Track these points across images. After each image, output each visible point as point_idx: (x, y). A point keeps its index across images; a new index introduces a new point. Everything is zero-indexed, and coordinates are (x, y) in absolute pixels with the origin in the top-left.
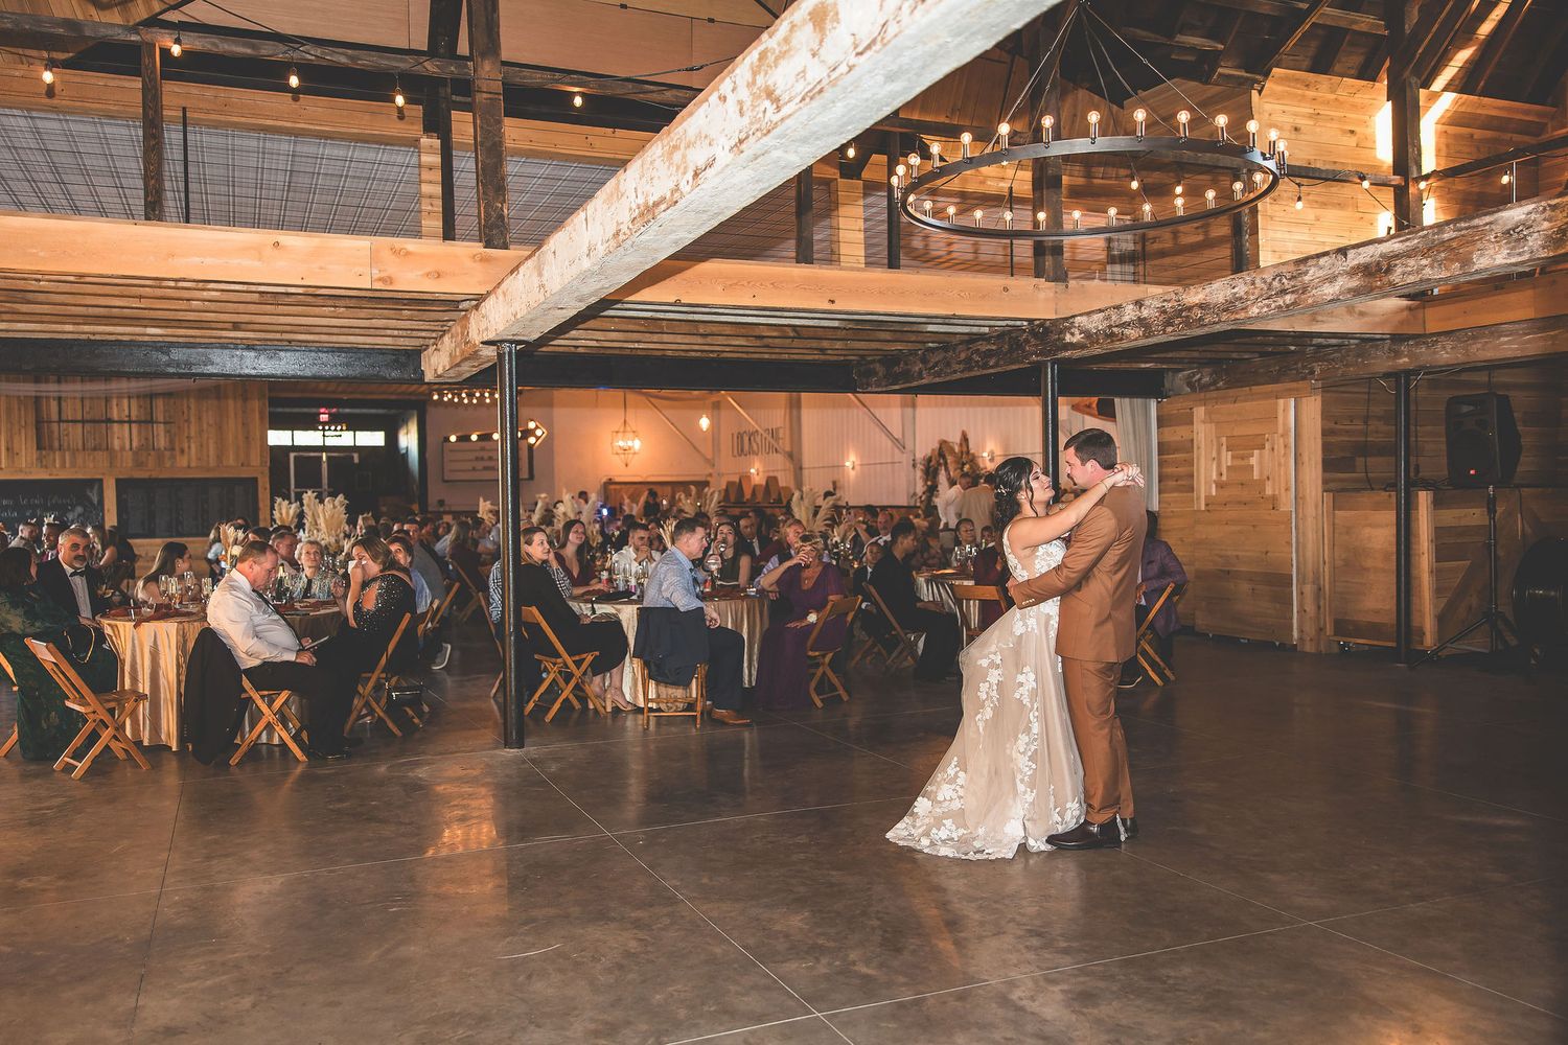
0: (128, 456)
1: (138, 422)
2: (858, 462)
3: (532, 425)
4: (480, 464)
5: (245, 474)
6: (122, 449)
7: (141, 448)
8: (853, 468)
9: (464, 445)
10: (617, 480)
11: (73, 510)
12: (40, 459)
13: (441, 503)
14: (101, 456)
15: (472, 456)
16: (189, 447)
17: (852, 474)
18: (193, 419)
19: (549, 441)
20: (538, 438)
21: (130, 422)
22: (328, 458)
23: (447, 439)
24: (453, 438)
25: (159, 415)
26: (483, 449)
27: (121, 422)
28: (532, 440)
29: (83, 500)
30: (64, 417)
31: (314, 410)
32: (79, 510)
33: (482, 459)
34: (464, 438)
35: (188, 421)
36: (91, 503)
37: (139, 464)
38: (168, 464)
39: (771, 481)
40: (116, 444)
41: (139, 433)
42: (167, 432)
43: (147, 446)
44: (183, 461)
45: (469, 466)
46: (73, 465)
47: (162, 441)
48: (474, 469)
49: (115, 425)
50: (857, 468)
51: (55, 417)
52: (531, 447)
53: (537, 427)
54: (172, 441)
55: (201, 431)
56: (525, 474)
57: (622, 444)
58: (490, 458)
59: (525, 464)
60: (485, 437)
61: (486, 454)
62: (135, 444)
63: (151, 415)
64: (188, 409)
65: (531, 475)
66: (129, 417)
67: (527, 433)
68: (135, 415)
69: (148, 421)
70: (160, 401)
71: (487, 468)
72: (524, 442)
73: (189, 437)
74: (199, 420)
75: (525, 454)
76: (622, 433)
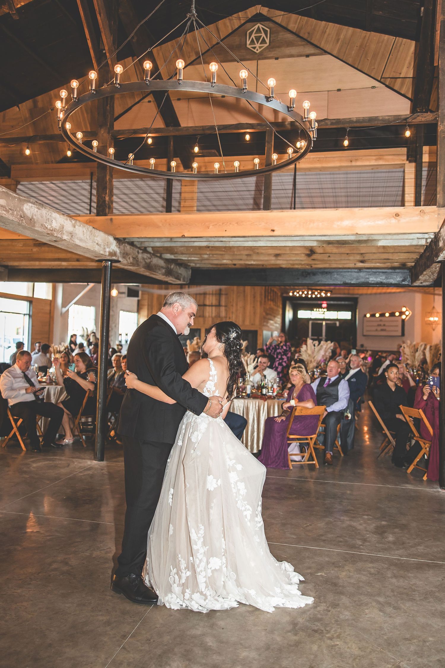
0: (210, 319)
1: (216, 306)
3: (404, 309)
4: (379, 328)
5: (253, 328)
6: (209, 317)
7: (216, 317)
9: (373, 319)
13: (362, 346)
14: (201, 320)
15: (376, 324)
16: (232, 316)
18: (234, 305)
19: (412, 317)
20: (407, 316)
21: (212, 306)
22: (326, 324)
23: (365, 316)
24: (368, 315)
25: (223, 303)
26: (381, 321)
27: (209, 306)
28: (404, 317)
31: (319, 302)
33: (380, 325)
34: (373, 315)
35: (232, 306)
40: (207, 314)
41: (215, 311)
42: (226, 310)
43: (218, 316)
45: (374, 328)
47: (223, 312)
48: (377, 330)
49: (207, 308)
52: (403, 321)
53: (407, 310)
54: (226, 314)
55: (237, 310)
56: (399, 333)
57: (431, 319)
58: (384, 325)
59: (400, 329)
60: (382, 315)
61: (382, 323)
62: (214, 315)
63: (219, 302)
64: (233, 300)
65: (403, 334)
66: (212, 303)
67: (402, 313)
68: (214, 302)
69: (219, 305)
70: (223, 298)
71: (382, 330)
72: (399, 317)
73: (232, 313)
74: (237, 305)
75: (400, 324)
76: (431, 313)
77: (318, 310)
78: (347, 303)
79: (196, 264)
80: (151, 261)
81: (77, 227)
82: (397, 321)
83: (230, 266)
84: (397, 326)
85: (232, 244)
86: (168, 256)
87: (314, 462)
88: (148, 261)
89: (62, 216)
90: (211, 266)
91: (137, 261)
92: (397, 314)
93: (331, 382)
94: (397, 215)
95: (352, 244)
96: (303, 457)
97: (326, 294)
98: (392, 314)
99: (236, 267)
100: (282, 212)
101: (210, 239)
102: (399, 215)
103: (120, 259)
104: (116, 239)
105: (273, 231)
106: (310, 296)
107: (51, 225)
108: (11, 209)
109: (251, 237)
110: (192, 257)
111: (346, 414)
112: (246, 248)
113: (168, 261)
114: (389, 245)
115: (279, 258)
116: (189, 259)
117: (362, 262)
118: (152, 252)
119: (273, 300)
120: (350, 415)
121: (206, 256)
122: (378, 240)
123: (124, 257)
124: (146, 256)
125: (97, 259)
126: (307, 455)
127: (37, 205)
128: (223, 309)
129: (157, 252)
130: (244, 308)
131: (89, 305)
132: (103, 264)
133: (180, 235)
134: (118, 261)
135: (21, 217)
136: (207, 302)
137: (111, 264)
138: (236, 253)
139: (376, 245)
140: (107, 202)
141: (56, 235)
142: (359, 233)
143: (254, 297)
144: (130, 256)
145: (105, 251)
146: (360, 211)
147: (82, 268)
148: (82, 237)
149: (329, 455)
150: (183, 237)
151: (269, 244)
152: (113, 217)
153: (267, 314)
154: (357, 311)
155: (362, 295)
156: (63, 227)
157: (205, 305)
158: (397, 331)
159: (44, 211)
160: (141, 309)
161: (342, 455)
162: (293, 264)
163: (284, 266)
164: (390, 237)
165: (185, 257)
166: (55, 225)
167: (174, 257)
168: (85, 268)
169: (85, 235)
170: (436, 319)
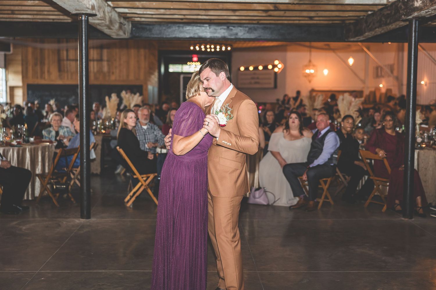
1: (97, 60)
2: (428, 82)
3: (276, 62)
4: (253, 81)
5: (138, 83)
8: (426, 85)
9: (247, 72)
10: (317, 89)
12: (59, 76)
15: (250, 77)
16: (116, 72)
17: (425, 88)
18: (117, 59)
19: (284, 70)
20: (279, 69)
21: (94, 60)
23: (240, 69)
24: (242, 69)
25: (105, 58)
26: (254, 74)
28: (276, 70)
29: (75, 93)
30: (69, 58)
31: (190, 56)
33: (254, 78)
34: (247, 69)
35: (115, 60)
37: (96, 79)
38: (107, 79)
39: (389, 90)
41: (97, 65)
42: (108, 65)
43: (100, 71)
44: (113, 78)
45: (248, 81)
47: (105, 69)
48: (251, 83)
50: (428, 85)
51: (65, 58)
52: (276, 73)
53: (279, 63)
54: (109, 69)
55: (120, 64)
56: (272, 85)
57: (308, 71)
58: (258, 78)
59: (272, 81)
60: (256, 68)
61: (256, 77)
62: (96, 70)
63: (101, 56)
64: (116, 54)
65: (276, 86)
67: (274, 66)
68: (96, 57)
69: (101, 60)
71: (256, 83)
72: (272, 71)
73: (116, 67)
74: (120, 59)
75: (273, 77)
76: (307, 66)
82: (270, 74)
84: (269, 79)
92: (270, 67)
98: (265, 68)
118: (112, 5)
132: (80, 18)
134: (93, 15)
137: (88, 18)
158: (270, 83)
160: (9, 63)
170: (312, 71)
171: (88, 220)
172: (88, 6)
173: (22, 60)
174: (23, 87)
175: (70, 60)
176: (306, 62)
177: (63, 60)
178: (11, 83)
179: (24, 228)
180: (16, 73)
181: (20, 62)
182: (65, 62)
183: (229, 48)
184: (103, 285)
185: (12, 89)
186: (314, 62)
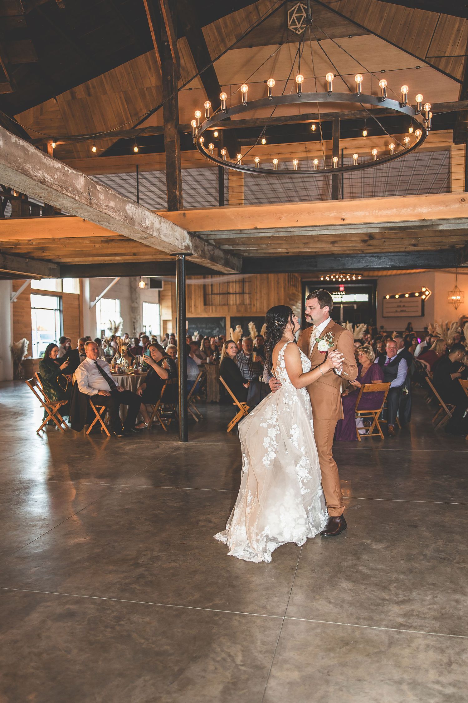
0: (235, 307)
1: (239, 293)
3: (424, 289)
4: (399, 309)
6: (233, 305)
7: (240, 304)
9: (392, 300)
11: (215, 329)
12: (205, 309)
13: (382, 327)
14: (226, 308)
15: (395, 305)
16: (257, 304)
18: (258, 292)
19: (432, 297)
20: (427, 296)
21: (236, 294)
22: (343, 307)
23: (385, 297)
24: (388, 297)
25: (247, 290)
26: (401, 302)
27: (233, 294)
28: (424, 297)
29: (219, 326)
30: (213, 293)
32: (218, 329)
33: (400, 306)
34: (393, 297)
35: (256, 293)
36: (221, 326)
37: (238, 311)
38: (249, 311)
40: (231, 303)
41: (239, 298)
42: (250, 297)
43: (242, 303)
44: (254, 310)
45: (394, 310)
46: (216, 311)
47: (247, 301)
48: (396, 311)
49: (231, 295)
52: (423, 301)
53: (427, 290)
54: (251, 301)
55: (261, 297)
56: (419, 314)
57: (454, 298)
58: (404, 306)
59: (420, 309)
60: (402, 296)
61: (402, 304)
62: (238, 303)
63: (243, 290)
64: (257, 287)
65: (423, 314)
66: (236, 291)
67: (421, 293)
68: (238, 290)
69: (243, 293)
70: (247, 285)
71: (402, 311)
72: (419, 298)
73: (257, 299)
74: (261, 292)
75: (420, 304)
76: (454, 293)
77: (336, 293)
78: (364, 285)
79: (249, 253)
80: (214, 253)
81: (162, 223)
82: (417, 301)
83: (283, 255)
84: (417, 306)
85: (296, 234)
86: (227, 247)
87: (380, 434)
88: (212, 253)
89: (151, 214)
90: (264, 255)
91: (204, 253)
92: (417, 294)
93: (391, 361)
94: (463, 200)
95: (414, 229)
96: (367, 431)
97: (356, 277)
98: (412, 295)
99: (289, 254)
100: (351, 201)
101: (279, 230)
102: (465, 200)
103: (193, 252)
104: (189, 233)
105: (343, 219)
106: (340, 280)
107: (145, 223)
108: (118, 210)
109: (319, 226)
110: (250, 247)
111: (403, 390)
112: (306, 237)
113: (226, 252)
114: (449, 229)
115: (336, 245)
116: (248, 249)
117: (414, 245)
118: (214, 244)
119: (295, 286)
120: (407, 391)
121: (264, 246)
122: (439, 225)
123: (195, 251)
124: (210, 248)
125: (172, 253)
126: (371, 429)
127: (135, 205)
128: (247, 296)
129: (219, 243)
130: (268, 295)
131: (114, 298)
132: (177, 258)
133: (253, 227)
134: (190, 254)
135: (125, 217)
136: (231, 291)
137: (184, 257)
138: (296, 241)
139: (437, 229)
140: (178, 197)
141: (148, 232)
142: (426, 219)
143: (278, 283)
144: (200, 249)
145: (182, 246)
146: (427, 197)
147: (134, 261)
148: (166, 233)
149: (391, 427)
150: (256, 228)
151: (333, 232)
152: (186, 212)
153: (291, 300)
154: (377, 293)
155: (381, 276)
156: (152, 224)
157: (229, 293)
158: (417, 311)
159: (140, 210)
160: (163, 299)
161: (400, 428)
162: (345, 250)
163: (336, 252)
164: (453, 221)
165: (244, 247)
166: (148, 223)
167: (233, 247)
168: (138, 261)
169: (168, 231)
170: (459, 298)
171: (185, 443)
172: (180, 247)
173: (172, 296)
174: (172, 320)
175: (215, 294)
176: (452, 288)
177: (209, 294)
178: (164, 318)
179: (128, 448)
180: (168, 307)
181: (170, 297)
182: (210, 296)
183: (360, 278)
184: (168, 500)
185: (165, 322)
186: (461, 288)
